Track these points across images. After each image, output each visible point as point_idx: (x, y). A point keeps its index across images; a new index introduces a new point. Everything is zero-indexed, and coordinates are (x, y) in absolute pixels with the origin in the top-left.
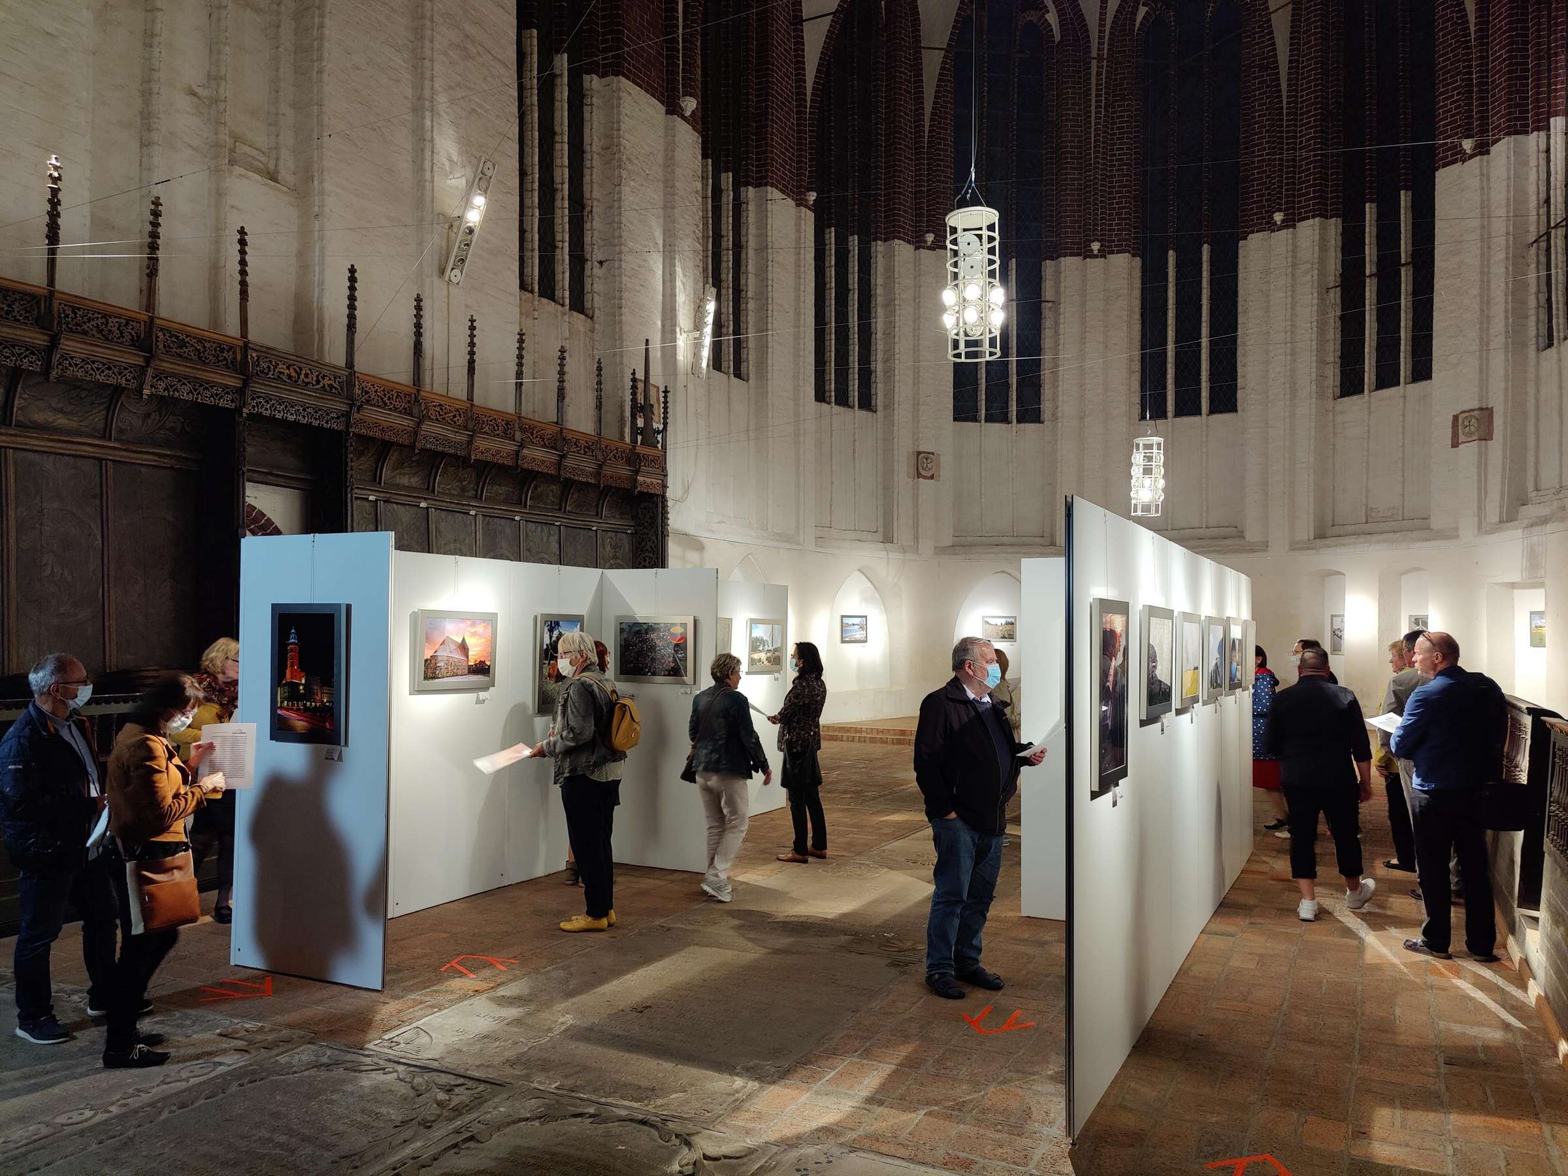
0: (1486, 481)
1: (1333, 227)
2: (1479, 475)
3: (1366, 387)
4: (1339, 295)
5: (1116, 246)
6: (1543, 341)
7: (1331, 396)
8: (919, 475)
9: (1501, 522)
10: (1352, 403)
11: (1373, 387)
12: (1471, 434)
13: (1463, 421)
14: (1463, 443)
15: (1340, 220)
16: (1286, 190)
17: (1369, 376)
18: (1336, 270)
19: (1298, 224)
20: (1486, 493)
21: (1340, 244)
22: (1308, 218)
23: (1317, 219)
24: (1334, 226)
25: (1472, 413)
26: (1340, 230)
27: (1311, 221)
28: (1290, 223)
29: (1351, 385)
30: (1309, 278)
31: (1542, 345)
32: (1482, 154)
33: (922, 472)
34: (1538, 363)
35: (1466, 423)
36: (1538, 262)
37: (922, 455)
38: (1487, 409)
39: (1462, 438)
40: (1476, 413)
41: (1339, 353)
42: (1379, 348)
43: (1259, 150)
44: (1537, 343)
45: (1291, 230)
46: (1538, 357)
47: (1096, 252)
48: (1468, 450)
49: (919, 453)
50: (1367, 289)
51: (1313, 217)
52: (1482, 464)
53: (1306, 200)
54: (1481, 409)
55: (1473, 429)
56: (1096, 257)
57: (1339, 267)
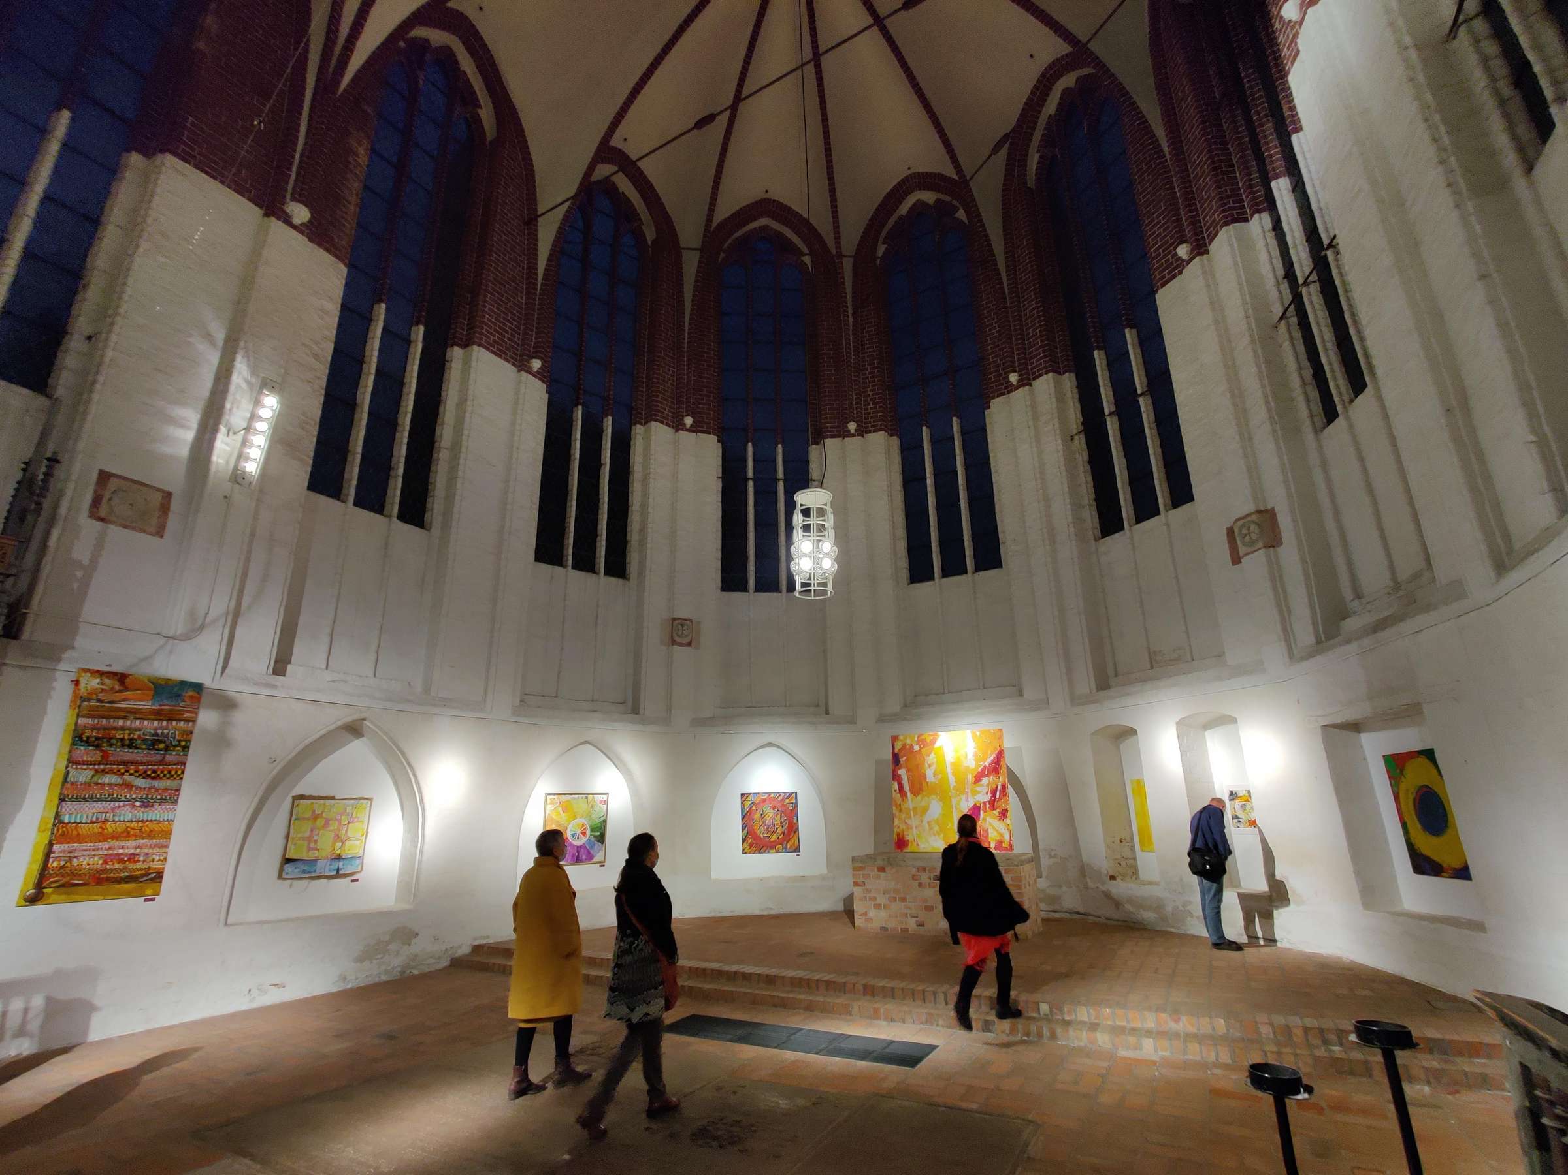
0: (1286, 597)
1: (1067, 381)
2: (1275, 589)
3: (1125, 522)
4: (1083, 441)
5: (872, 426)
6: (1320, 420)
7: (1092, 537)
8: (673, 642)
9: (1319, 642)
10: (1116, 541)
11: (1134, 521)
12: (1252, 543)
13: (1240, 531)
14: (1246, 554)
15: (1073, 375)
16: (1018, 354)
17: (1127, 509)
18: (1076, 418)
19: (1033, 383)
20: (1289, 612)
21: (1077, 396)
22: (1041, 375)
23: (1051, 375)
24: (1069, 381)
25: (1249, 519)
26: (1075, 383)
27: (1045, 377)
28: (1026, 381)
29: (1110, 524)
30: (1050, 427)
31: (1319, 425)
32: (1202, 254)
33: (677, 639)
34: (1320, 448)
35: (1244, 531)
36: (1291, 338)
37: (677, 622)
38: (1266, 511)
39: (1242, 550)
40: (1254, 517)
41: (1093, 496)
42: (1132, 483)
43: (990, 330)
44: (1313, 423)
45: (1027, 388)
46: (1318, 440)
47: (853, 431)
48: (1255, 562)
49: (674, 619)
50: (1109, 427)
51: (1046, 373)
52: (1277, 578)
53: (1037, 361)
54: (1259, 512)
55: (1254, 536)
56: (854, 435)
57: (1079, 416)
